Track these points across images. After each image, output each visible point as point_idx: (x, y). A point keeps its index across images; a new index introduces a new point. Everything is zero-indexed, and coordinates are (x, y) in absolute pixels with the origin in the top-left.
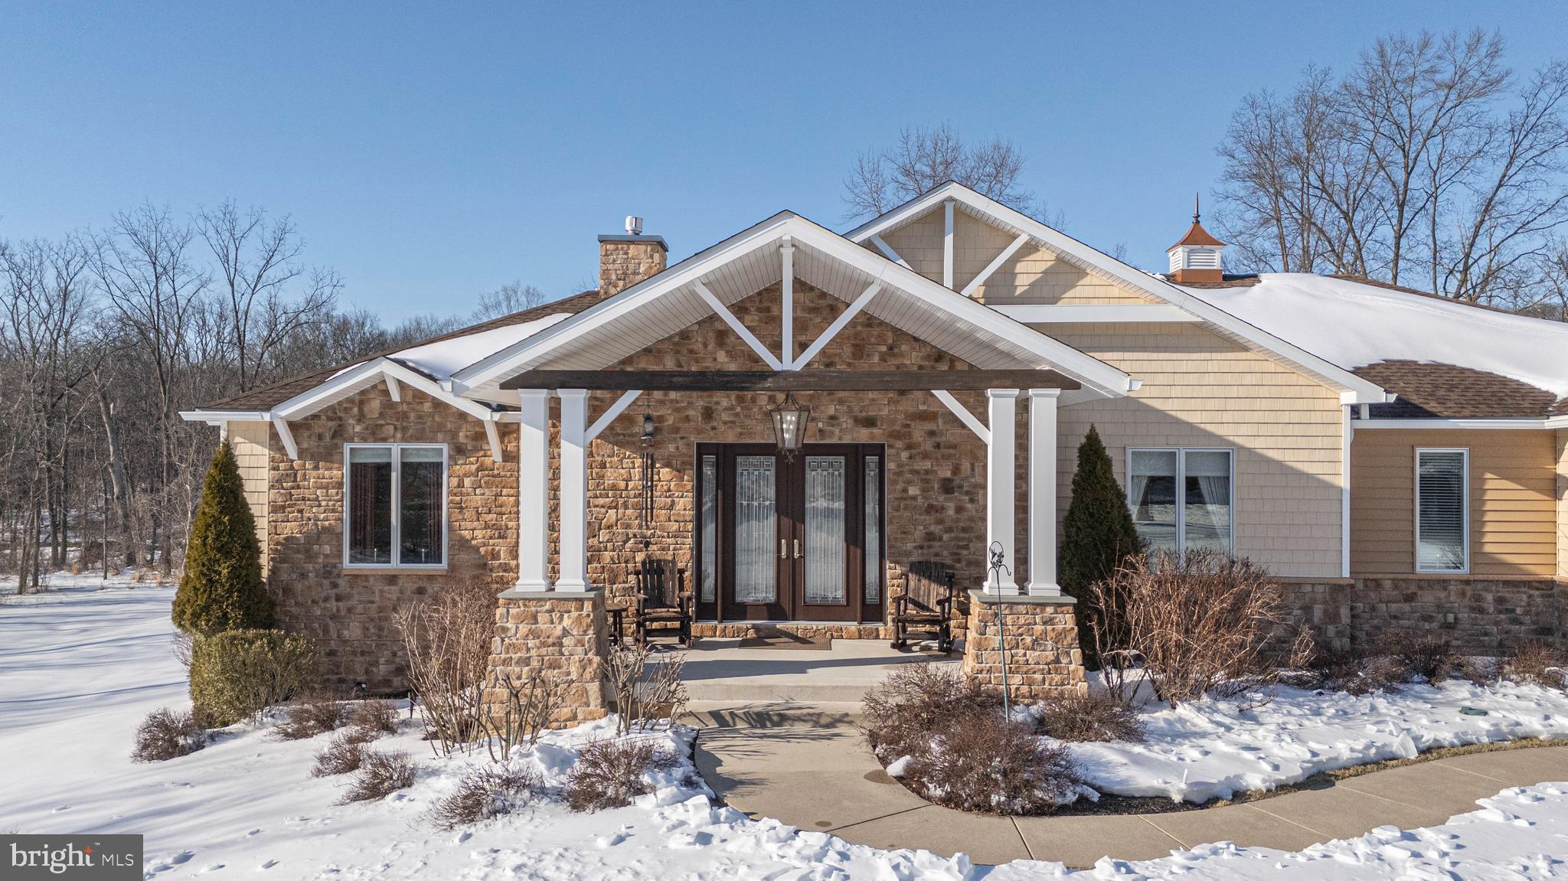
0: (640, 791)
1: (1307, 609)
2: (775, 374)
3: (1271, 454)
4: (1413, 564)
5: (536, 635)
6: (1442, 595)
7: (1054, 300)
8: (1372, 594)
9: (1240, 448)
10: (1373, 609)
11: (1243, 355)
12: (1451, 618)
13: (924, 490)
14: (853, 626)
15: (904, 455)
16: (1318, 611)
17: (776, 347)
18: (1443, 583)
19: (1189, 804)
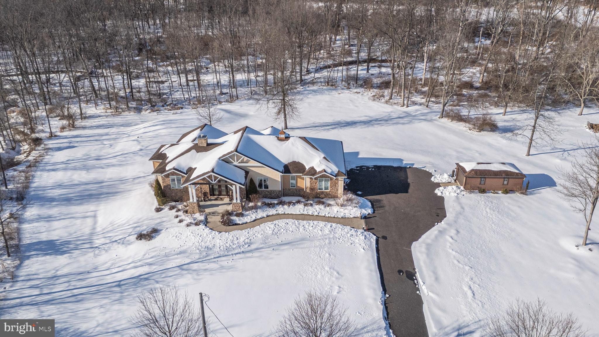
0: (201, 224)
3: (272, 178)
4: (290, 187)
9: (269, 177)
10: (286, 191)
12: (294, 192)
16: (278, 193)
18: (293, 189)
19: (242, 224)
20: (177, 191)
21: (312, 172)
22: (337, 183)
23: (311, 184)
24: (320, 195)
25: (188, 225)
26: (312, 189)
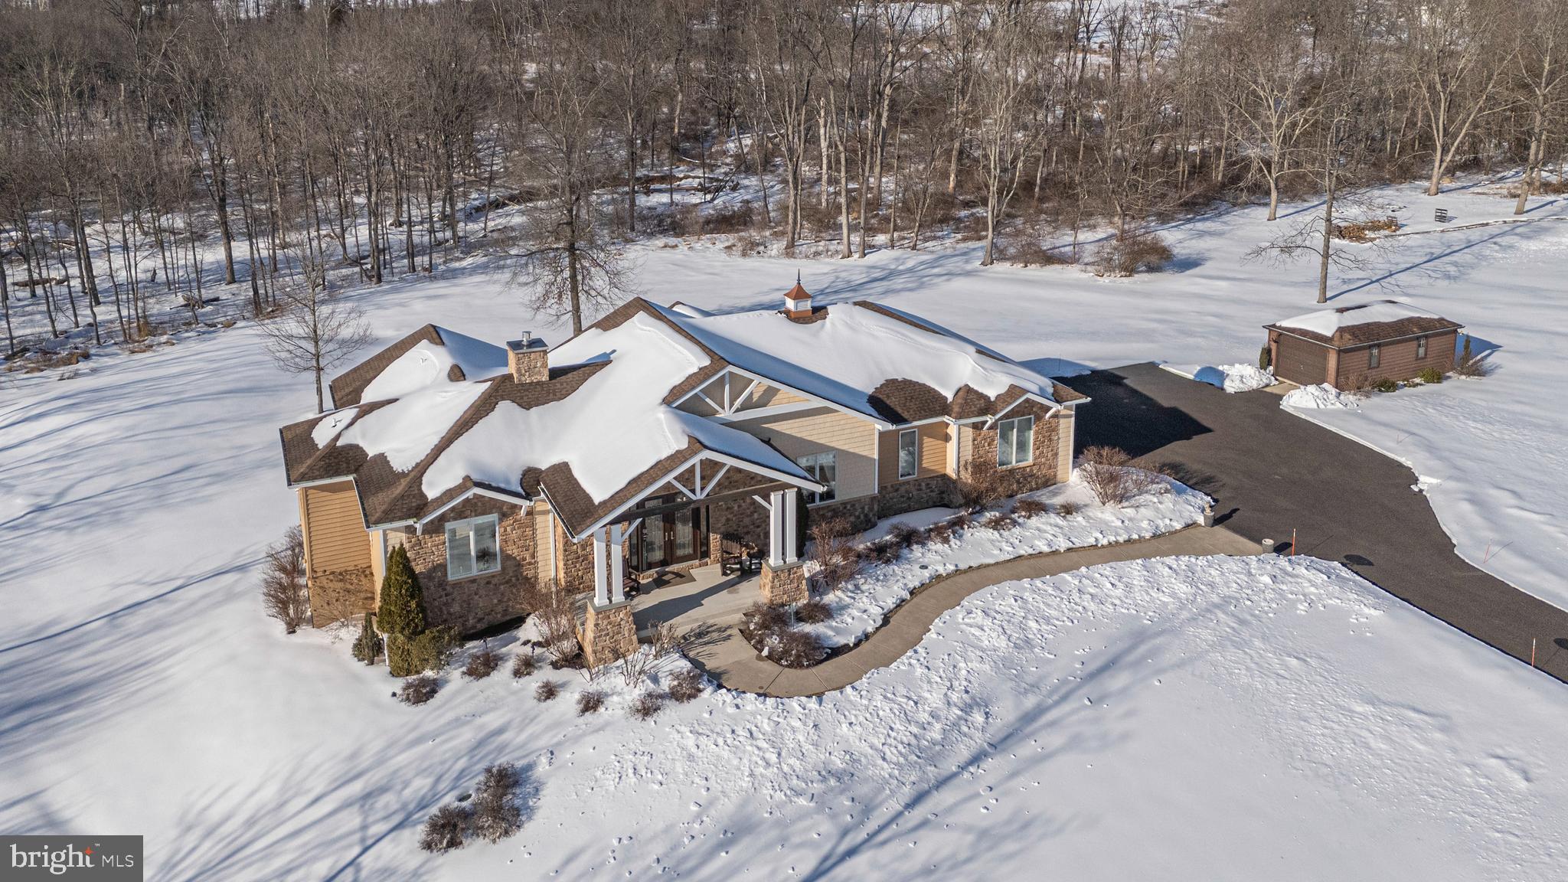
0: (700, 691)
1: (863, 508)
2: (694, 502)
3: (850, 450)
4: (898, 476)
5: (610, 623)
6: (907, 487)
7: (765, 406)
8: (884, 494)
9: (839, 450)
10: (884, 497)
12: (910, 495)
14: (697, 562)
16: (866, 508)
17: (693, 491)
18: (908, 483)
20: (475, 586)
21: (972, 403)
22: (1056, 429)
23: (976, 447)
24: (1002, 486)
25: (647, 708)
26: (979, 467)
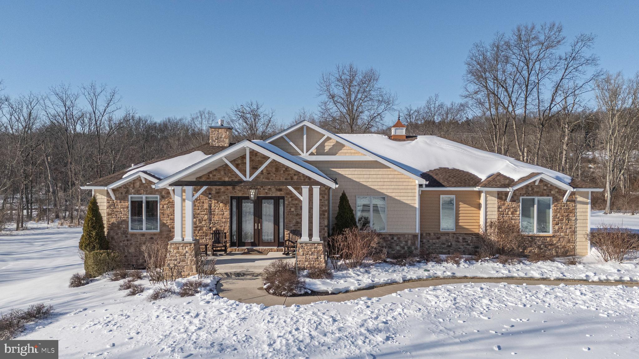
1: (406, 242)
2: (244, 182)
3: (396, 198)
4: (439, 228)
5: (178, 252)
6: (448, 237)
7: (335, 154)
8: (428, 237)
9: (388, 196)
10: (428, 241)
11: (389, 169)
12: (450, 244)
13: (295, 209)
14: (275, 248)
15: (290, 199)
16: (409, 242)
18: (448, 235)
19: (333, 293)
20: (143, 238)
21: (499, 181)
22: (573, 211)
23: (501, 213)
24: (525, 248)
26: (504, 229)
